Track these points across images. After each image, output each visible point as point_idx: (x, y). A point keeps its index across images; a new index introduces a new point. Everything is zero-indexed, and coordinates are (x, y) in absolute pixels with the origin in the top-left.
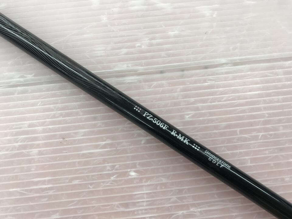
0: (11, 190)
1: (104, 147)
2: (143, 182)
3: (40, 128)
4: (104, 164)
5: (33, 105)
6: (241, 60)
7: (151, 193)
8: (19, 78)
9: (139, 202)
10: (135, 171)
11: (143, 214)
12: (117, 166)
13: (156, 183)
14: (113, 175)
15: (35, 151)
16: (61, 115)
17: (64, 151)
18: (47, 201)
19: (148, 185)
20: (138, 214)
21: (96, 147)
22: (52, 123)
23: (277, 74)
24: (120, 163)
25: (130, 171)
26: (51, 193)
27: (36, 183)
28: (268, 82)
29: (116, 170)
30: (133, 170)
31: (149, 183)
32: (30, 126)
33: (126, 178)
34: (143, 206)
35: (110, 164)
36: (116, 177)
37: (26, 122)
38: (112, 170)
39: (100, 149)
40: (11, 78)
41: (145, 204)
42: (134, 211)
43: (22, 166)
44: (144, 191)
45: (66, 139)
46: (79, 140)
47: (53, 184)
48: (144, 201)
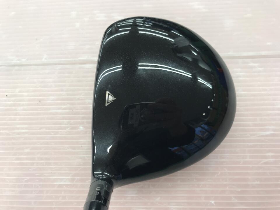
10: (83, 127)
27: (18, 129)
29: (71, 124)
32: (20, 92)
33: (76, 130)
45: (42, 102)
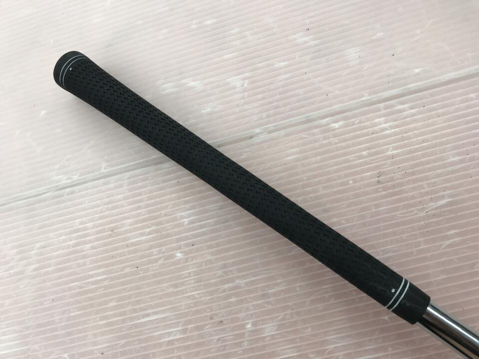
0: (71, 285)
1: (150, 233)
2: (189, 261)
3: (89, 225)
4: (151, 249)
5: (81, 203)
6: (275, 126)
7: (197, 271)
8: (66, 180)
9: (186, 281)
11: (191, 292)
12: (163, 250)
13: (200, 261)
14: (160, 259)
15: (88, 246)
16: (108, 209)
17: (114, 243)
18: (103, 290)
19: (194, 264)
20: (187, 293)
21: (142, 235)
22: (100, 218)
23: (314, 135)
24: (166, 247)
25: (176, 253)
26: (106, 283)
28: (304, 144)
30: (179, 251)
31: (194, 262)
34: (191, 284)
35: (157, 249)
36: (164, 260)
37: (77, 221)
38: (159, 254)
39: (147, 235)
40: (59, 181)
41: (192, 282)
42: (182, 290)
43: (78, 261)
44: (190, 269)
46: (126, 230)
47: (107, 274)
48: (191, 280)
